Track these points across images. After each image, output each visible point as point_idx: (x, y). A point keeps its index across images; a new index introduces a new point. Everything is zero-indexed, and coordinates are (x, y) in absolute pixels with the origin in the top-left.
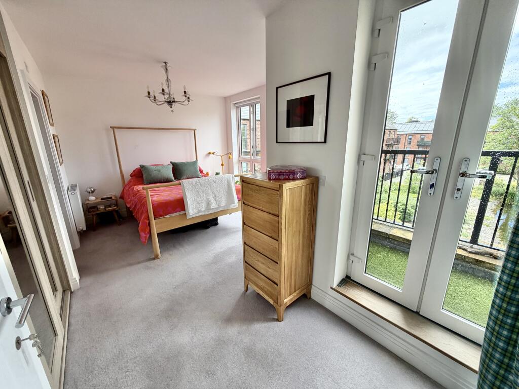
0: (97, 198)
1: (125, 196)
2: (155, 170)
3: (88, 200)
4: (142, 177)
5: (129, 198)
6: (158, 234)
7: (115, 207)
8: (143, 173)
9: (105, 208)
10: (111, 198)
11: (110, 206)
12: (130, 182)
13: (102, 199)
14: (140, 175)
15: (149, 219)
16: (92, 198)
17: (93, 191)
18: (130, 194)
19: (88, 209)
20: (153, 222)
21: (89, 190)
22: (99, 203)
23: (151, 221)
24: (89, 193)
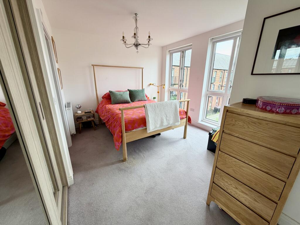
0: (82, 112)
1: (100, 112)
2: (119, 95)
3: (77, 113)
4: (110, 99)
5: (103, 113)
6: (126, 143)
7: (93, 119)
8: (111, 97)
9: (87, 119)
10: (91, 112)
11: (89, 117)
12: (102, 102)
13: (85, 113)
14: (109, 98)
15: (122, 133)
16: (79, 112)
17: (80, 107)
18: (103, 110)
19: (77, 119)
20: (125, 134)
21: (77, 106)
22: (83, 115)
23: (123, 134)
24: (78, 108)
